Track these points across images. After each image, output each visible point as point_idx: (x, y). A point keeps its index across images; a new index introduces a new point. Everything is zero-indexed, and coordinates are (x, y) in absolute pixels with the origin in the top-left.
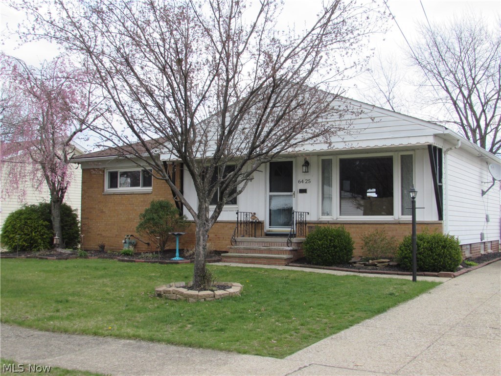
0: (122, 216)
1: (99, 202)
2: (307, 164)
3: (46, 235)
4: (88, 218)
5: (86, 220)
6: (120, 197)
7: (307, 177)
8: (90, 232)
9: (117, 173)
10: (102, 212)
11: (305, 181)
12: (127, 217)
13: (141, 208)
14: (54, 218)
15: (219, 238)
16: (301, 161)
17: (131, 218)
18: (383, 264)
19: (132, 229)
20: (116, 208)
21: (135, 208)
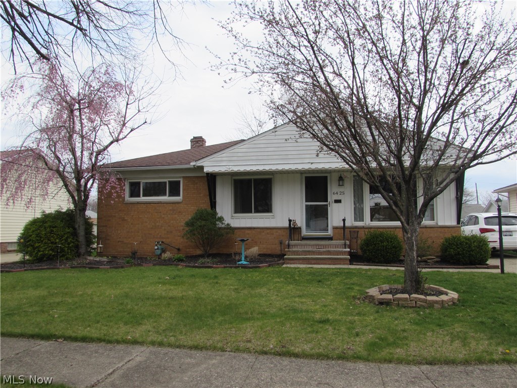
0: (147, 224)
1: (120, 211)
2: (341, 179)
3: (72, 244)
4: (106, 226)
5: (104, 228)
6: (144, 206)
7: (342, 189)
8: (109, 240)
9: (139, 183)
10: (124, 220)
11: (339, 193)
12: (153, 224)
13: (169, 216)
14: (79, 226)
15: (256, 242)
16: (335, 176)
17: (158, 226)
18: (433, 260)
19: (159, 236)
20: (141, 216)
21: (163, 216)
